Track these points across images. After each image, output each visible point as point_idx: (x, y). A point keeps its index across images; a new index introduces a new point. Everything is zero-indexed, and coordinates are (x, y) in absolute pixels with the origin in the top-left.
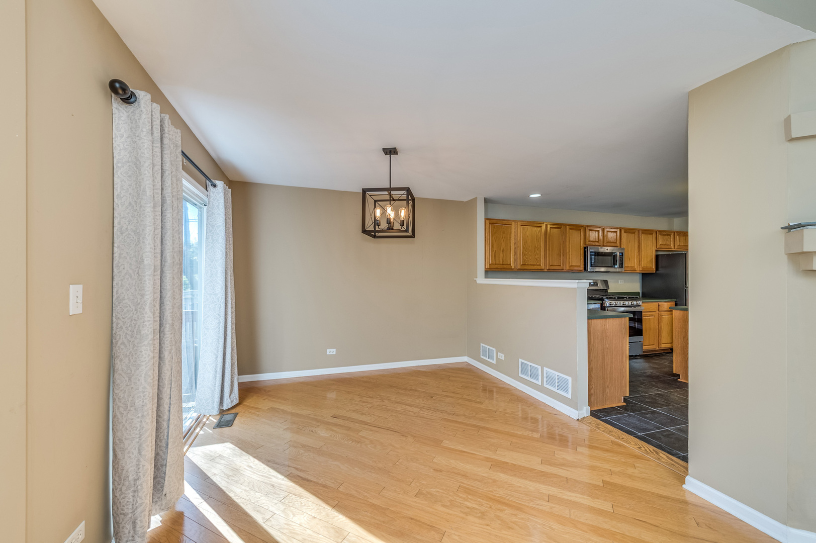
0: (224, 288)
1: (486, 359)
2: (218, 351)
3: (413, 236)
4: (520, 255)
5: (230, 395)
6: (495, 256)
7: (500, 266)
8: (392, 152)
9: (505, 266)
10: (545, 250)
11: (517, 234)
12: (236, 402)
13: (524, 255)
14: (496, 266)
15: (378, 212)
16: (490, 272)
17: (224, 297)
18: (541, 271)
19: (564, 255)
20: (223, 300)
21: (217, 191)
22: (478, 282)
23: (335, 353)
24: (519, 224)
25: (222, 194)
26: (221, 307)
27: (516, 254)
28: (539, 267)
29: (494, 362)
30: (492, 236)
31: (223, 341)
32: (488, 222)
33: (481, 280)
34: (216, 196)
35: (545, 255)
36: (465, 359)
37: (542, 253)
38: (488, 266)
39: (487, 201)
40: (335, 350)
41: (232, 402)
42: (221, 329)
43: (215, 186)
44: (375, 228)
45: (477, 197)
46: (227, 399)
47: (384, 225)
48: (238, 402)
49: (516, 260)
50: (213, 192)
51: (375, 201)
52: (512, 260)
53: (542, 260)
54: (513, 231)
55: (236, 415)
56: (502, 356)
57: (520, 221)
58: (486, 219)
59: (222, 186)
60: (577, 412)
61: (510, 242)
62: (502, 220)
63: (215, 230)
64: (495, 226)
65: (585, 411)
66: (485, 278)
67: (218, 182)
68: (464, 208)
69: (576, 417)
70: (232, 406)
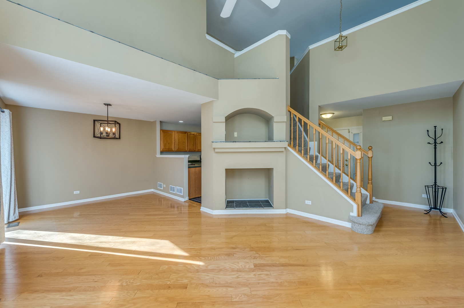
0: (10, 162)
1: (160, 188)
2: (6, 193)
3: (120, 138)
4: (176, 145)
5: (14, 214)
6: (165, 146)
7: (167, 150)
8: (109, 105)
9: (169, 150)
10: (187, 143)
11: (175, 137)
12: (17, 218)
13: (178, 145)
14: (166, 150)
15: (102, 129)
16: (162, 152)
17: (10, 166)
18: (186, 151)
19: (195, 145)
20: (10, 168)
21: (5, 114)
22: (157, 156)
23: (79, 193)
24: (176, 132)
25: (8, 116)
26: (8, 171)
27: (174, 145)
28: (185, 150)
29: (162, 189)
30: (163, 137)
31: (10, 188)
32: (161, 131)
33: (158, 155)
34: (4, 116)
35: (187, 145)
36: (152, 190)
37: (186, 145)
38: (162, 150)
39: (161, 122)
40: (79, 191)
41: (15, 218)
42: (8, 182)
43: (3, 112)
44: (101, 135)
45: (156, 121)
46: (12, 216)
47: (104, 134)
48: (18, 218)
49: (174, 147)
50: (2, 115)
51: (101, 123)
52: (173, 147)
53: (186, 147)
54: (173, 135)
55: (19, 223)
56: (165, 186)
57: (176, 131)
58: (161, 130)
59: (8, 112)
60: (184, 199)
61: (172, 140)
62: (168, 130)
63: (4, 133)
64: (165, 133)
65: (187, 198)
66: (160, 155)
67: (5, 110)
68: (151, 124)
69: (183, 201)
70: (15, 219)
